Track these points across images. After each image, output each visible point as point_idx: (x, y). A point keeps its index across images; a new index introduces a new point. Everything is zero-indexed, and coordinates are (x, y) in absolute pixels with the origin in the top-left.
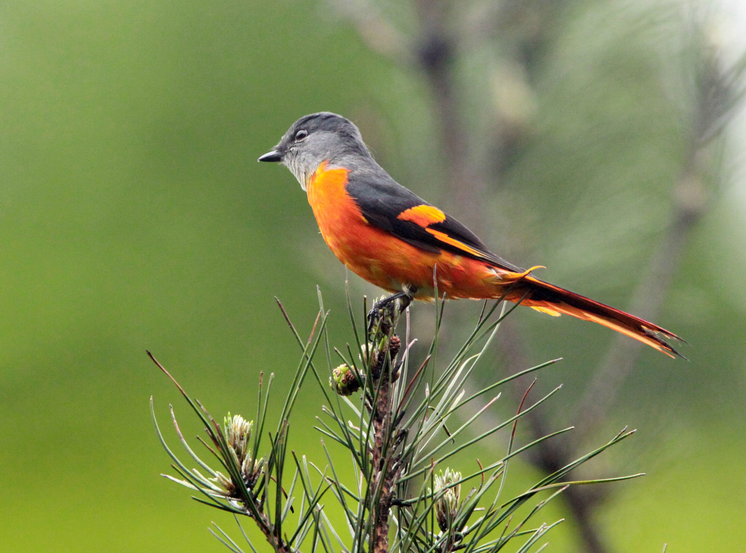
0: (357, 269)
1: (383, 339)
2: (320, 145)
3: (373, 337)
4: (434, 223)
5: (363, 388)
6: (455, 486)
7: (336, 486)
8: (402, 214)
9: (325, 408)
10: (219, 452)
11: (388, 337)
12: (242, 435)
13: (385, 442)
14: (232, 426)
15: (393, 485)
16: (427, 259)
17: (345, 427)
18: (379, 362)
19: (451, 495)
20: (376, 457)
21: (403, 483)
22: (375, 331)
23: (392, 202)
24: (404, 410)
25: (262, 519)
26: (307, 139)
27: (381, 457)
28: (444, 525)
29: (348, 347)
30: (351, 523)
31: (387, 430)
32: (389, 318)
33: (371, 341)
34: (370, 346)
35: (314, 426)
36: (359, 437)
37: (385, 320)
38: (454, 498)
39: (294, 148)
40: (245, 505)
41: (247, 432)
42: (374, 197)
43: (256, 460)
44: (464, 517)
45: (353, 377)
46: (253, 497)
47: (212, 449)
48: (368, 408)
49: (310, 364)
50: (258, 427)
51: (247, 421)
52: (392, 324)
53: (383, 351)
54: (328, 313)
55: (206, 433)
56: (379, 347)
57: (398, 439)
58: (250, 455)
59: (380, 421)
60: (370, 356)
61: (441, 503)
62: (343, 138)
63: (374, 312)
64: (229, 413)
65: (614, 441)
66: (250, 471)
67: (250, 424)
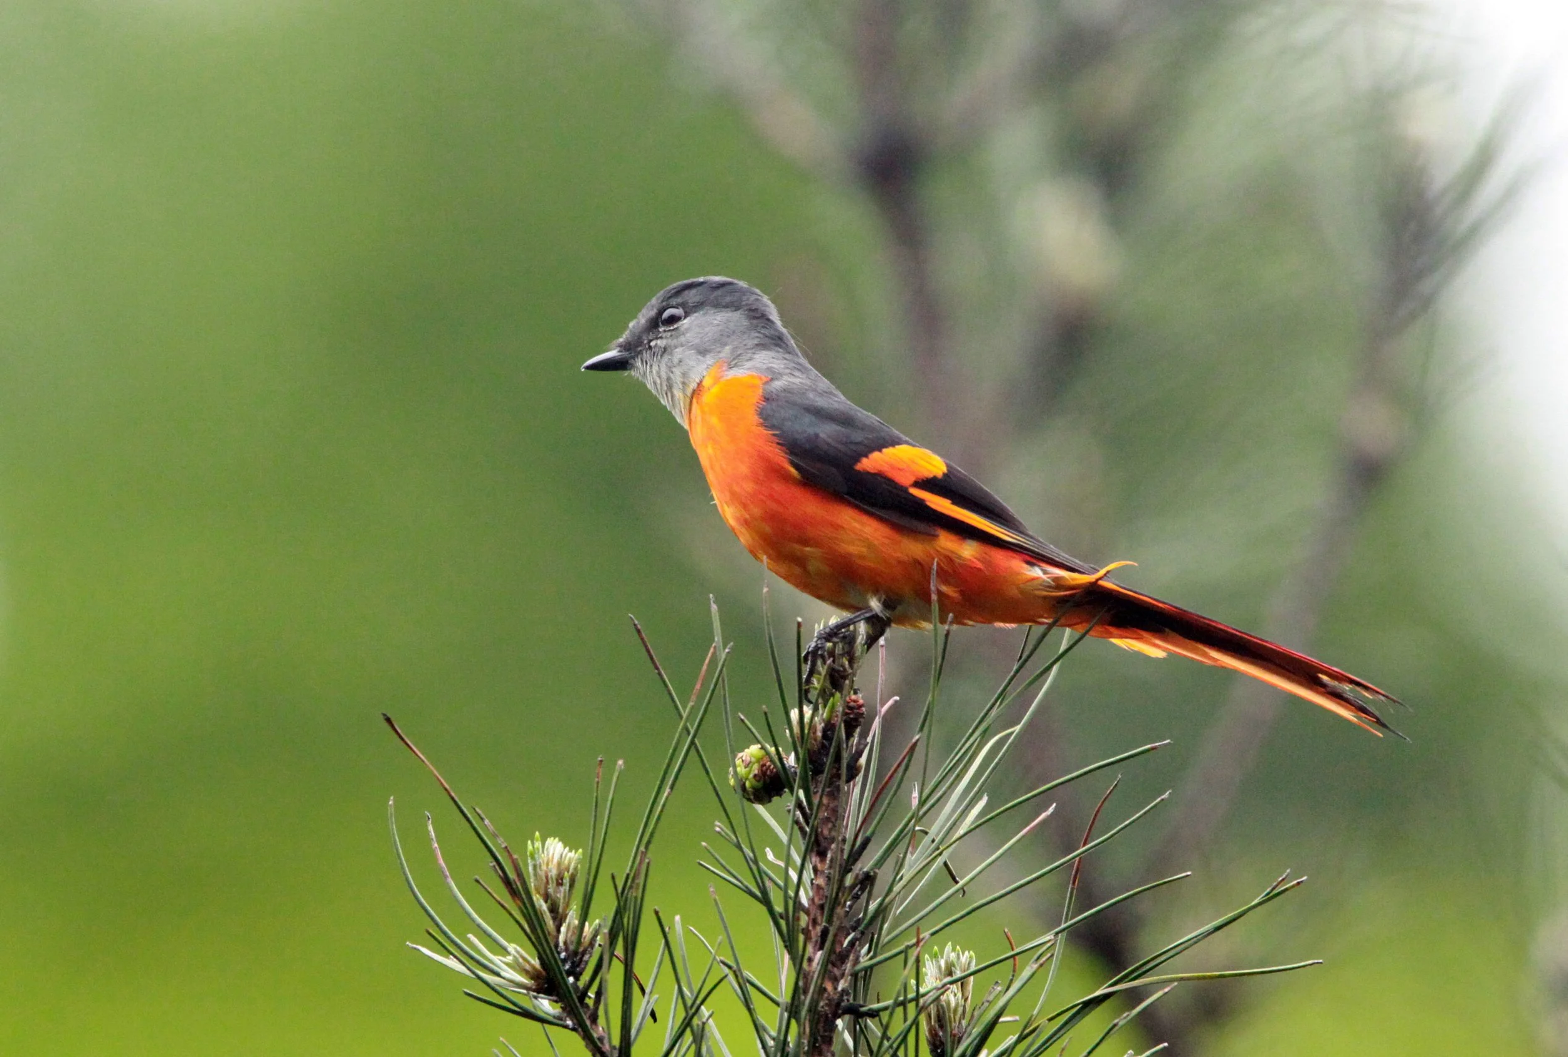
0: (783, 569)
1: (832, 699)
2: (710, 334)
3: (813, 695)
4: (925, 479)
5: (792, 791)
6: (962, 981)
7: (736, 976)
8: (864, 460)
9: (719, 827)
10: (516, 908)
11: (842, 695)
12: (561, 876)
13: (831, 895)
14: (542, 858)
15: (845, 977)
16: (912, 548)
17: (756, 862)
18: (824, 741)
19: (955, 995)
20: (815, 922)
21: (863, 972)
22: (818, 683)
23: (844, 439)
24: (868, 833)
25: (595, 1035)
26: (683, 324)
27: (824, 924)
28: (939, 1051)
29: (766, 714)
30: (764, 1046)
31: (835, 872)
32: (844, 659)
33: (810, 702)
34: (808, 711)
35: (698, 861)
36: (781, 884)
37: (836, 661)
38: (960, 1001)
39: (659, 342)
40: (563, 1009)
41: (571, 870)
42: (811, 431)
43: (587, 924)
44: (978, 1039)
45: (775, 770)
46: (579, 994)
47: (502, 902)
48: (802, 829)
49: (692, 743)
50: (591, 862)
51: (570, 851)
52: (850, 671)
53: (832, 722)
54: (729, 648)
55: (493, 873)
56: (824, 713)
57: (857, 889)
58: (577, 914)
59: (822, 855)
60: (806, 731)
61: (936, 1010)
62: (755, 322)
63: (817, 648)
64: (537, 834)
65: (1264, 899)
66: (574, 944)
67: (577, 855)
